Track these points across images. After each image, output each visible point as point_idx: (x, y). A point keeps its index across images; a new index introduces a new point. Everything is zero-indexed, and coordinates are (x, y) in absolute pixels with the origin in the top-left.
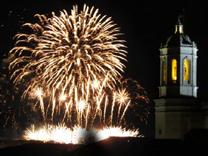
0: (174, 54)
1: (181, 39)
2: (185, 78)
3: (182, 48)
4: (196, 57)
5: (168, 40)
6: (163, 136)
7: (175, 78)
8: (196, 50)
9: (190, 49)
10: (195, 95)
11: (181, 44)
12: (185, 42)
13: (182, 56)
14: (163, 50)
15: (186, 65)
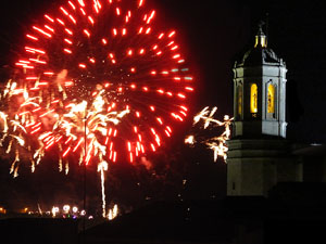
0: (255, 76)
1: (264, 55)
2: (270, 110)
3: (264, 68)
4: (284, 80)
5: (245, 56)
6: (238, 192)
7: (254, 110)
8: (284, 70)
9: (277, 68)
10: (283, 134)
11: (264, 62)
12: (269, 60)
13: (265, 79)
14: (238, 70)
15: (270, 91)
